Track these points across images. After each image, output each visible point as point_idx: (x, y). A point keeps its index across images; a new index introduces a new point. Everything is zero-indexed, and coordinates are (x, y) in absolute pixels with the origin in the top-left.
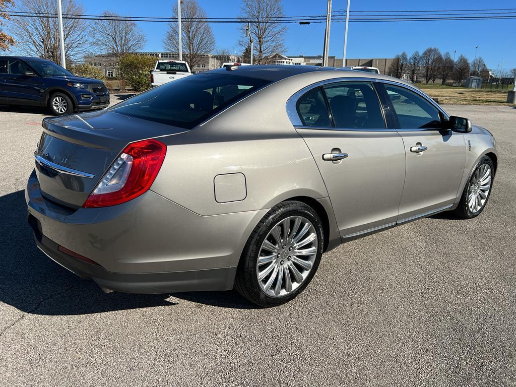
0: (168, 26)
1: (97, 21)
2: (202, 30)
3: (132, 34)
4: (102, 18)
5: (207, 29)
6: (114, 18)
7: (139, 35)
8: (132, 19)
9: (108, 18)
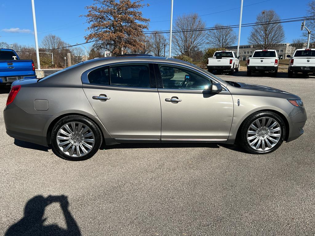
0: (252, 29)
1: (211, 30)
2: (275, 28)
3: (229, 36)
4: (213, 29)
5: (280, 27)
6: (220, 28)
7: (234, 36)
8: (231, 27)
9: (217, 28)
